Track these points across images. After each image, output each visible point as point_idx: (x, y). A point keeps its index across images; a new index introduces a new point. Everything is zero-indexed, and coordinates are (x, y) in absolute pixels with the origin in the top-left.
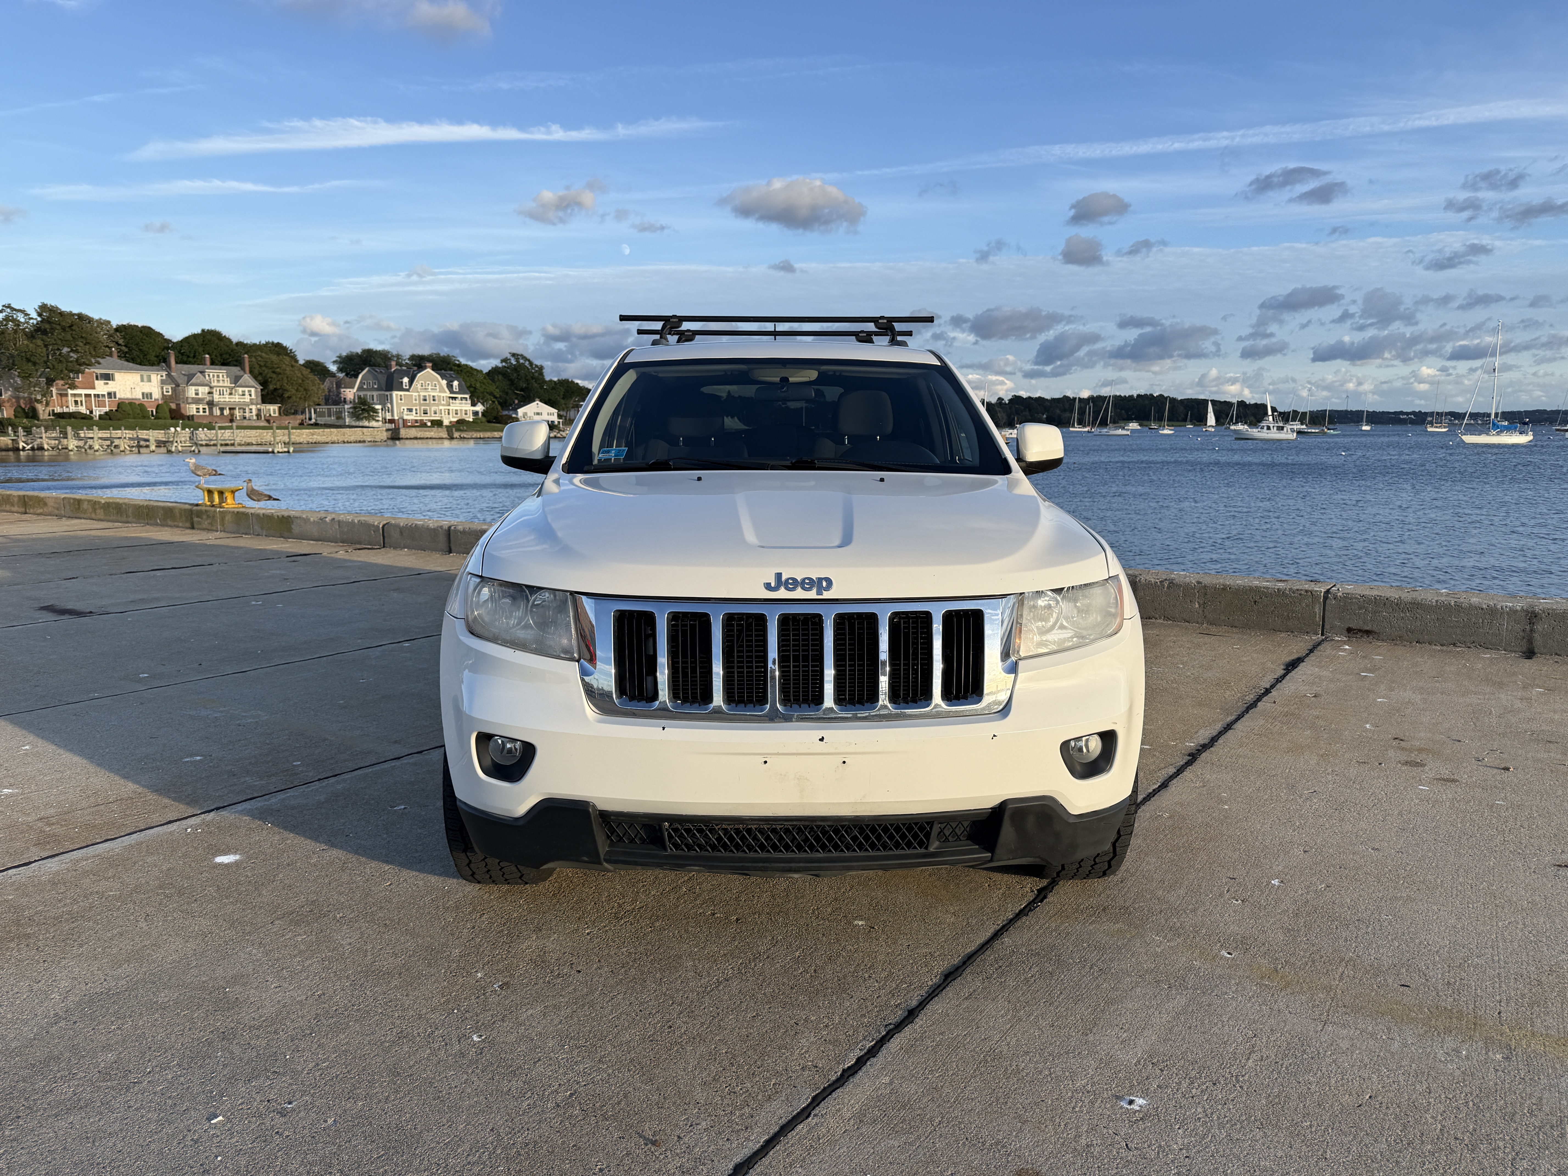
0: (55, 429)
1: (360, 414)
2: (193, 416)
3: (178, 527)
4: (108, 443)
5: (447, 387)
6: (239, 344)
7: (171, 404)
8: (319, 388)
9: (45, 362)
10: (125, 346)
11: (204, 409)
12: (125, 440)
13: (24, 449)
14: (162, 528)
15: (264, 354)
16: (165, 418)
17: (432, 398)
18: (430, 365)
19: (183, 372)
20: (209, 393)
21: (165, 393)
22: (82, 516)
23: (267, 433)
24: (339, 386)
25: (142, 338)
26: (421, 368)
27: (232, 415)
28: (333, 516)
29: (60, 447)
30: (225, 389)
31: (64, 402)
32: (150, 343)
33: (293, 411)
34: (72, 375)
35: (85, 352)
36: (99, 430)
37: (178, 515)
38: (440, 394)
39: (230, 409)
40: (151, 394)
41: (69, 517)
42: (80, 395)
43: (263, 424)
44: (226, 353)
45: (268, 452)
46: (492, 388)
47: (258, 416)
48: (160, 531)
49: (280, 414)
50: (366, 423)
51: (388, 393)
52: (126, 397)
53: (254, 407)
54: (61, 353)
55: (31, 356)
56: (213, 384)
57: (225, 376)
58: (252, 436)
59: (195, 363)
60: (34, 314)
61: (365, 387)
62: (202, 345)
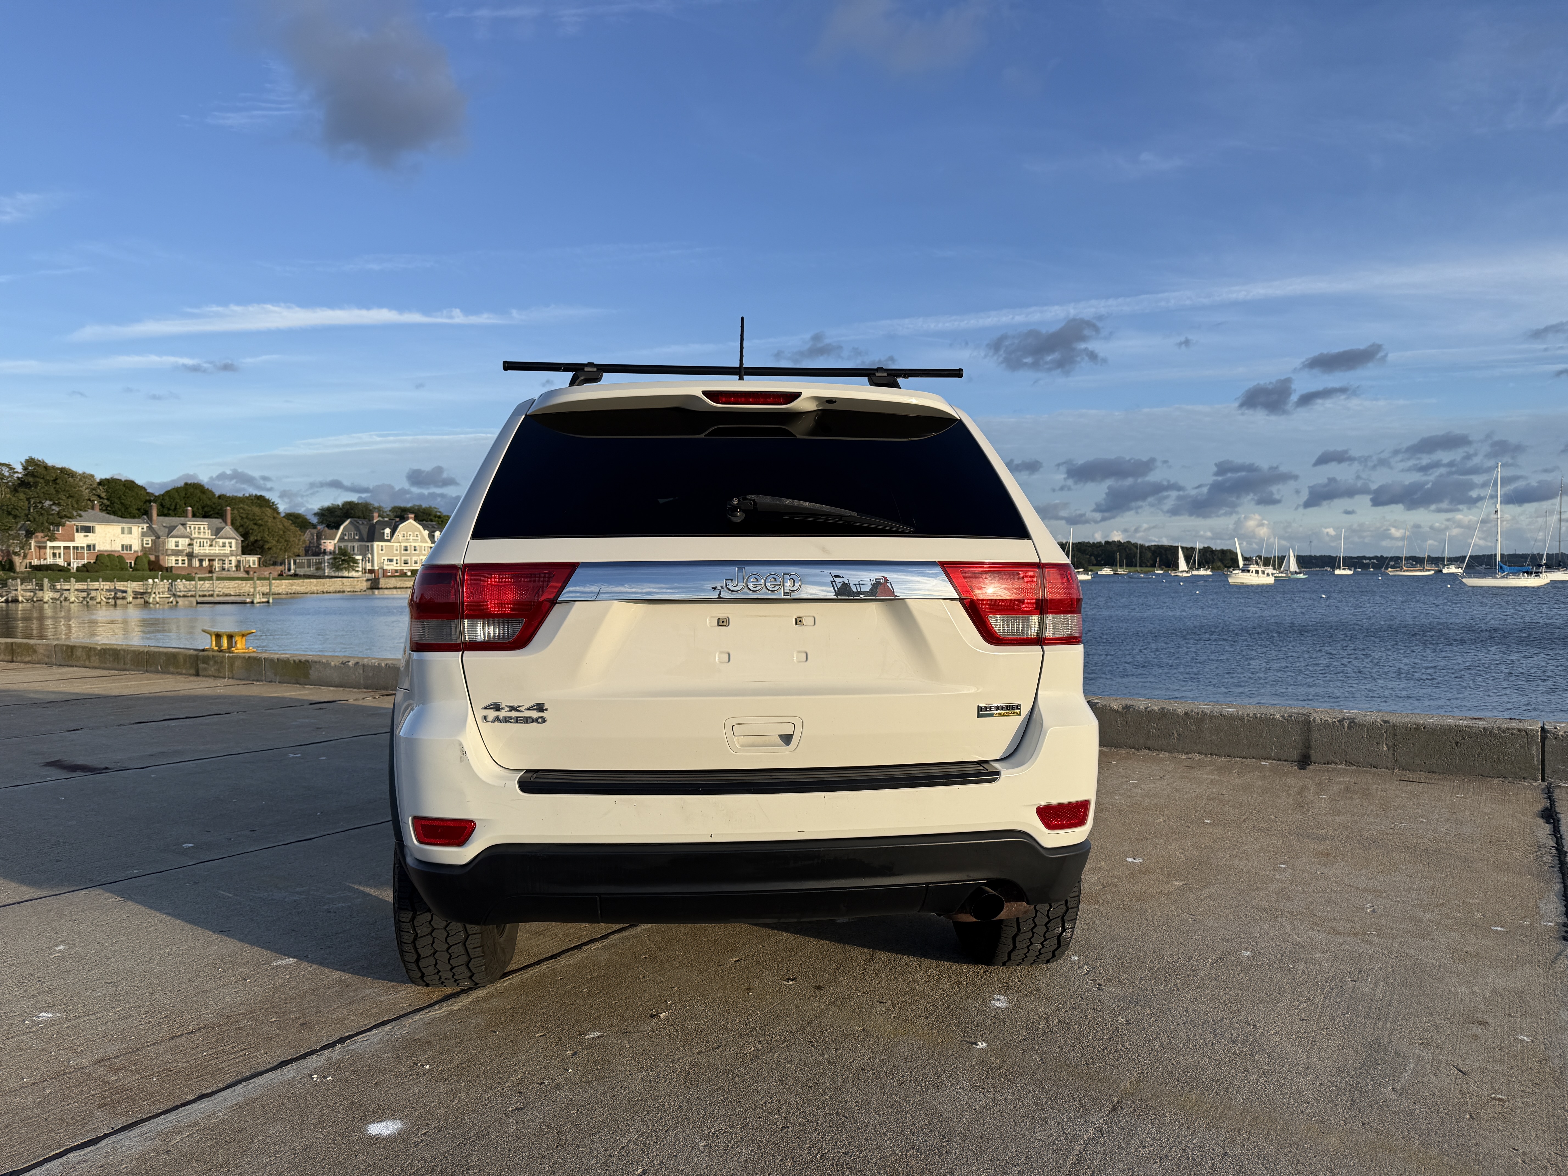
0: (31, 581)
1: (340, 565)
2: (172, 567)
3: (181, 674)
4: (85, 594)
5: (429, 537)
6: (222, 497)
7: (151, 556)
8: (299, 540)
9: (27, 515)
10: (108, 499)
11: (183, 560)
12: (103, 593)
14: (163, 676)
15: (246, 507)
16: (143, 570)
17: (413, 549)
18: (413, 516)
19: (164, 525)
20: (189, 545)
21: (145, 545)
22: (74, 663)
23: (246, 583)
24: (319, 537)
25: (125, 492)
26: (403, 519)
27: (211, 566)
28: (356, 660)
29: (35, 599)
30: (205, 541)
31: (42, 554)
32: (132, 497)
33: (272, 562)
34: (52, 528)
35: (68, 505)
36: (76, 582)
37: (182, 661)
38: (421, 544)
39: (209, 560)
40: (131, 546)
41: (60, 665)
42: (59, 547)
43: (242, 574)
44: (209, 506)
45: (245, 603)
47: (238, 567)
48: (163, 679)
49: (259, 565)
50: (346, 574)
51: (369, 544)
52: (105, 549)
53: (233, 559)
54: (42, 506)
55: (12, 509)
56: (193, 536)
57: (206, 528)
58: (230, 587)
59: (175, 515)
60: (19, 468)
61: (346, 538)
62: (184, 498)
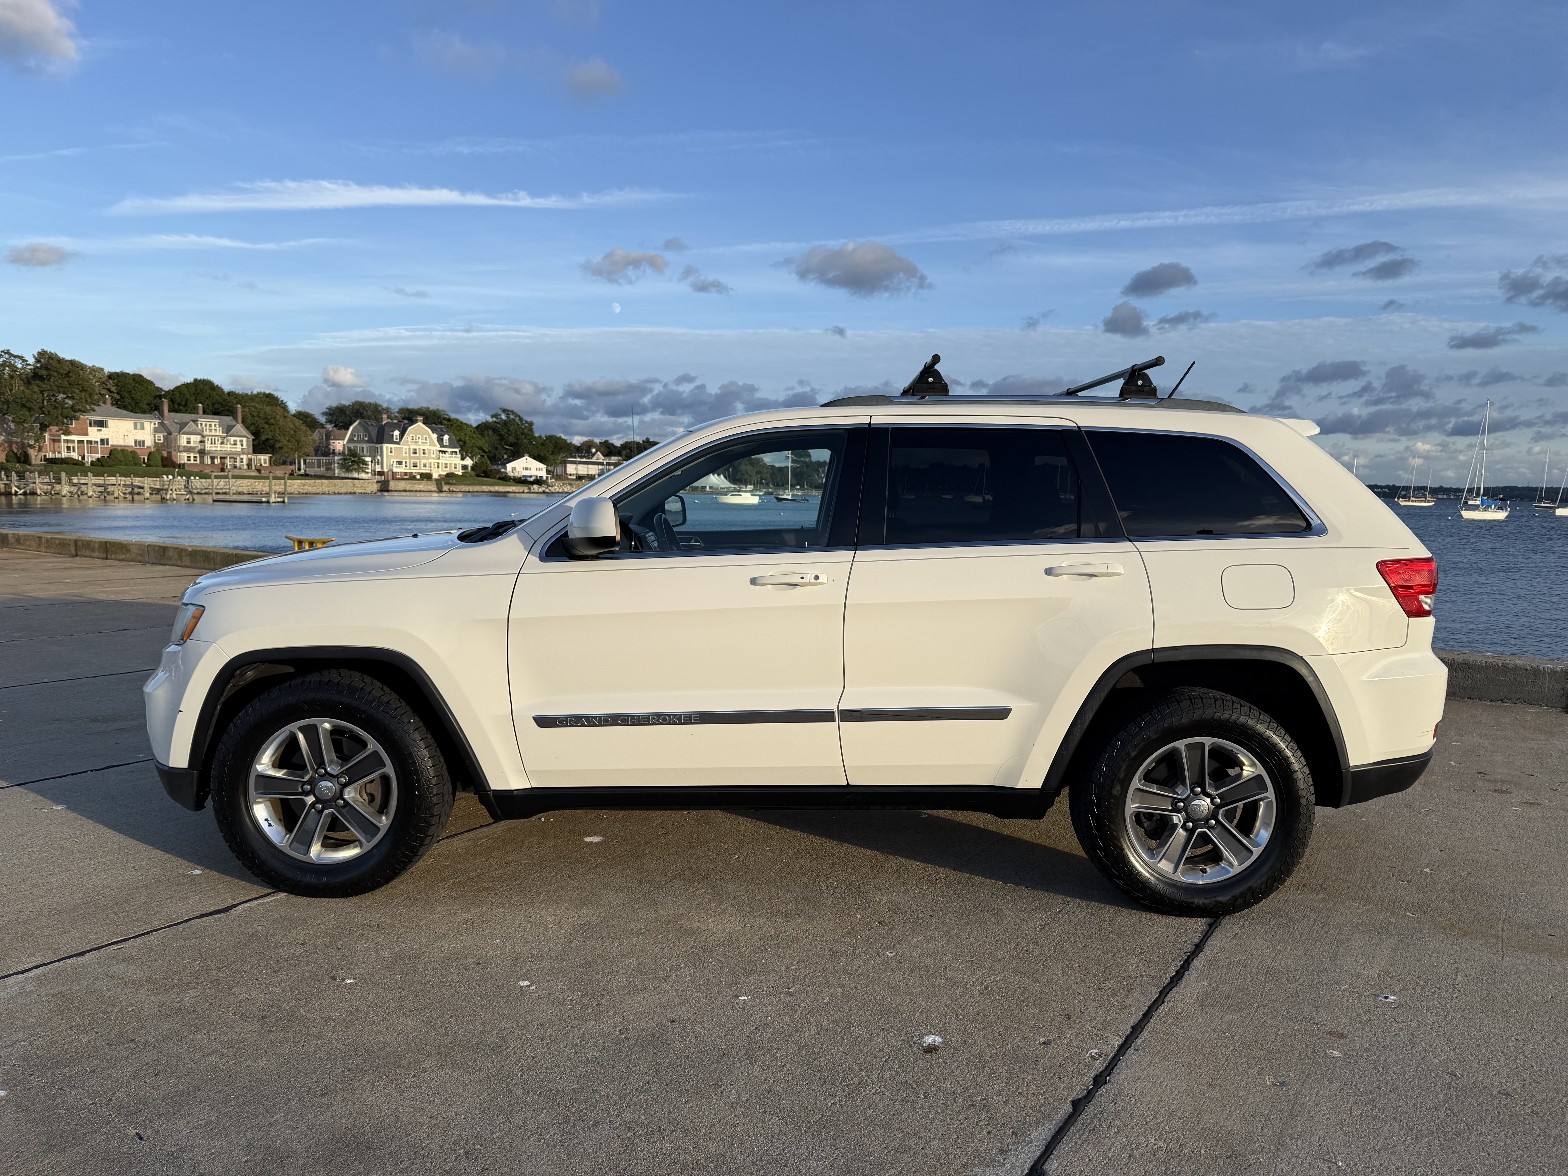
0: (48, 474)
1: (350, 466)
2: (184, 464)
4: (102, 489)
5: (438, 441)
6: (230, 394)
7: (163, 452)
8: (309, 440)
9: (41, 408)
10: (118, 393)
11: (195, 457)
12: (120, 488)
13: (16, 494)
15: (257, 405)
16: (157, 466)
17: (422, 452)
18: (421, 418)
19: (176, 421)
20: (201, 442)
21: (157, 441)
22: (167, 562)
23: (260, 482)
24: (328, 436)
25: (134, 387)
26: (412, 422)
27: (223, 464)
29: (53, 492)
30: (216, 439)
31: (56, 447)
32: (141, 391)
33: (281, 461)
34: (66, 421)
35: (81, 399)
36: (92, 476)
38: (430, 448)
39: (221, 458)
40: (143, 442)
41: (153, 564)
42: (73, 441)
43: (254, 473)
44: (218, 403)
45: (261, 502)
46: (483, 443)
47: (249, 465)
49: (270, 464)
50: (355, 475)
51: (378, 446)
52: (118, 444)
53: (245, 457)
54: (56, 399)
55: (27, 401)
56: (205, 433)
57: (218, 426)
58: (245, 485)
59: (185, 412)
60: (31, 361)
61: (355, 439)
62: (194, 394)
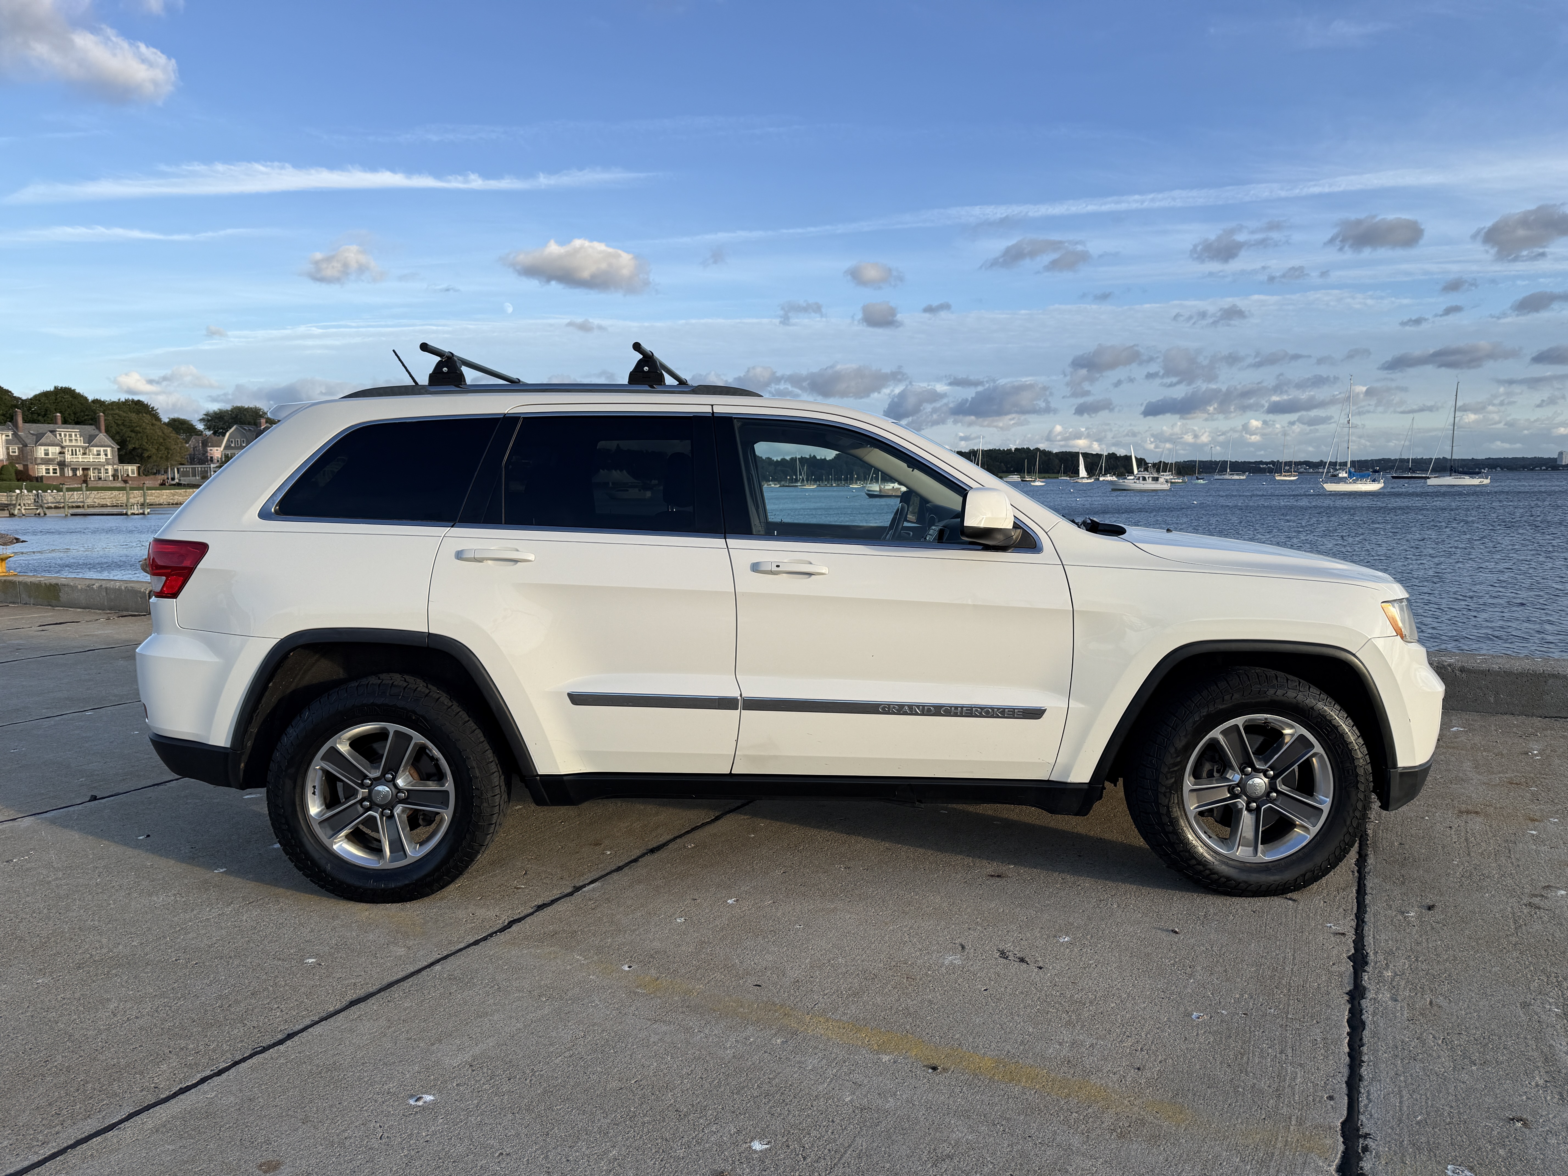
2: (42, 477)
6: (96, 401)
7: (17, 465)
8: (184, 446)
11: (54, 469)
15: (122, 413)
16: (10, 480)
19: (32, 432)
20: (60, 453)
21: (10, 454)
23: (122, 494)
24: (205, 444)
27: (85, 476)
28: (101, 583)
30: (78, 449)
33: (152, 471)
39: (83, 469)
43: (120, 484)
44: (81, 412)
45: (121, 514)
47: (115, 476)
49: (139, 474)
53: (110, 468)
56: (64, 444)
57: (78, 436)
58: (107, 497)
59: (44, 422)
61: (232, 445)
62: (53, 403)
